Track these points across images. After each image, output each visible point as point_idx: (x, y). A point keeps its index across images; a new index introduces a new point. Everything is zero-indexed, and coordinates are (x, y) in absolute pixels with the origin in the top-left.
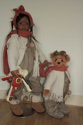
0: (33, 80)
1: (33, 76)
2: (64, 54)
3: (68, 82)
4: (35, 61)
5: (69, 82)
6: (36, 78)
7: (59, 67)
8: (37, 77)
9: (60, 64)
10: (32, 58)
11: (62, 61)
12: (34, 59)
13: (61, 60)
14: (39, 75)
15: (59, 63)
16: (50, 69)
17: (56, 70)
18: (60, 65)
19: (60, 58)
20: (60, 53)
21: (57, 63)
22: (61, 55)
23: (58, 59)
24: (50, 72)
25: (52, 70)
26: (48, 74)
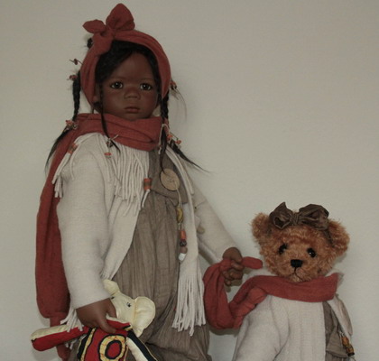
0: (174, 345)
1: (175, 324)
2: (321, 220)
3: (344, 354)
4: (182, 256)
5: (351, 354)
6: (191, 332)
7: (296, 280)
8: (196, 327)
9: (304, 267)
10: (173, 242)
11: (312, 252)
12: (182, 244)
13: (307, 246)
14: (202, 321)
15: (297, 263)
16: (255, 292)
17: (284, 295)
18: (301, 272)
19: (300, 238)
20: (301, 218)
21: (287, 263)
22: (306, 223)
23: (292, 242)
24: (256, 305)
25: (266, 294)
26: (244, 316)
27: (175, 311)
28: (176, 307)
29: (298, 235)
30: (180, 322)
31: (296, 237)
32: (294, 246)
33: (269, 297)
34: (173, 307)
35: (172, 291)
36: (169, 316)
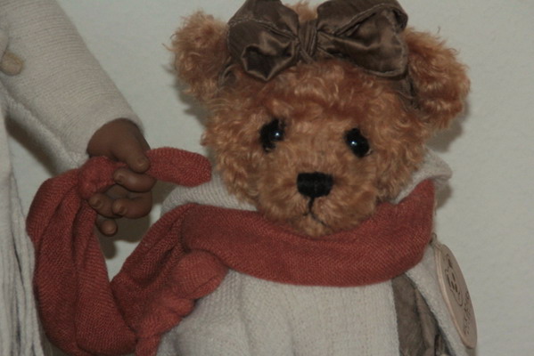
9: (338, 194)
11: (358, 142)
15: (315, 184)
16: (189, 268)
17: (281, 273)
18: (328, 207)
19: (323, 104)
20: (323, 38)
21: (288, 184)
22: (341, 53)
23: (299, 116)
24: (195, 302)
25: (224, 267)
26: (159, 335)
29: (318, 92)
31: (311, 98)
32: (305, 127)
33: (235, 279)
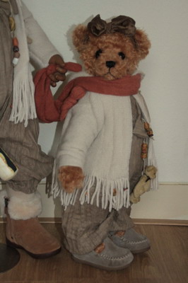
0: (11, 135)
1: (12, 118)
2: (130, 28)
3: (146, 135)
4: (16, 60)
5: (150, 135)
6: (26, 124)
8: (29, 120)
9: (117, 67)
10: (8, 48)
12: (15, 50)
13: (119, 50)
14: (34, 115)
15: (111, 64)
16: (77, 90)
18: (114, 71)
19: (113, 44)
20: (113, 26)
21: (103, 64)
22: (118, 31)
23: (106, 47)
24: (78, 101)
25: (86, 90)
26: (68, 109)
27: (11, 108)
28: (12, 104)
29: (111, 41)
30: (16, 116)
31: (110, 43)
32: (108, 49)
33: (89, 93)
34: (10, 104)
35: (8, 91)
36: (7, 112)
